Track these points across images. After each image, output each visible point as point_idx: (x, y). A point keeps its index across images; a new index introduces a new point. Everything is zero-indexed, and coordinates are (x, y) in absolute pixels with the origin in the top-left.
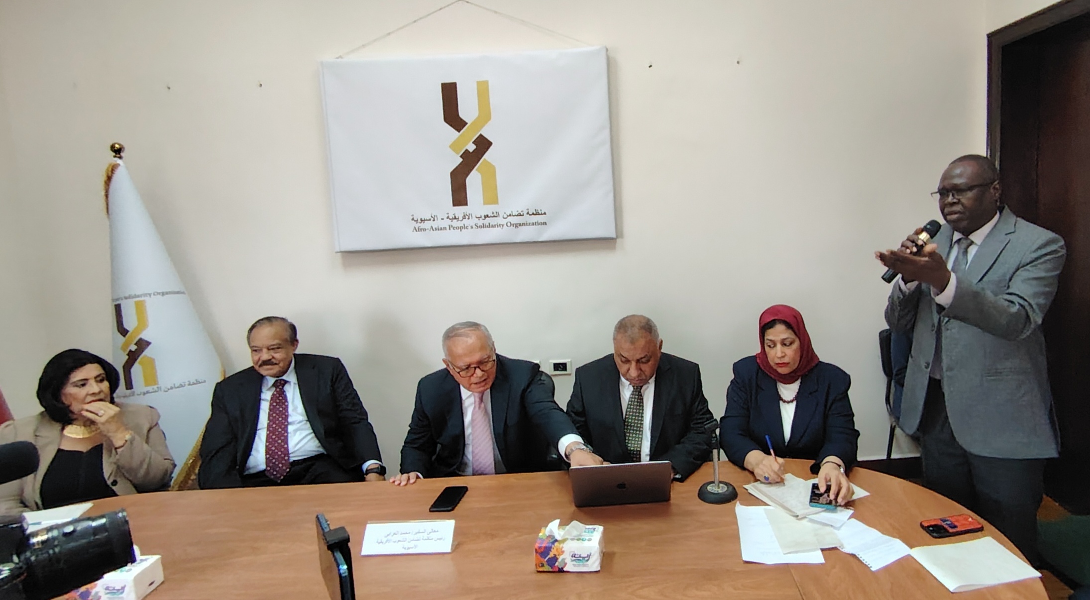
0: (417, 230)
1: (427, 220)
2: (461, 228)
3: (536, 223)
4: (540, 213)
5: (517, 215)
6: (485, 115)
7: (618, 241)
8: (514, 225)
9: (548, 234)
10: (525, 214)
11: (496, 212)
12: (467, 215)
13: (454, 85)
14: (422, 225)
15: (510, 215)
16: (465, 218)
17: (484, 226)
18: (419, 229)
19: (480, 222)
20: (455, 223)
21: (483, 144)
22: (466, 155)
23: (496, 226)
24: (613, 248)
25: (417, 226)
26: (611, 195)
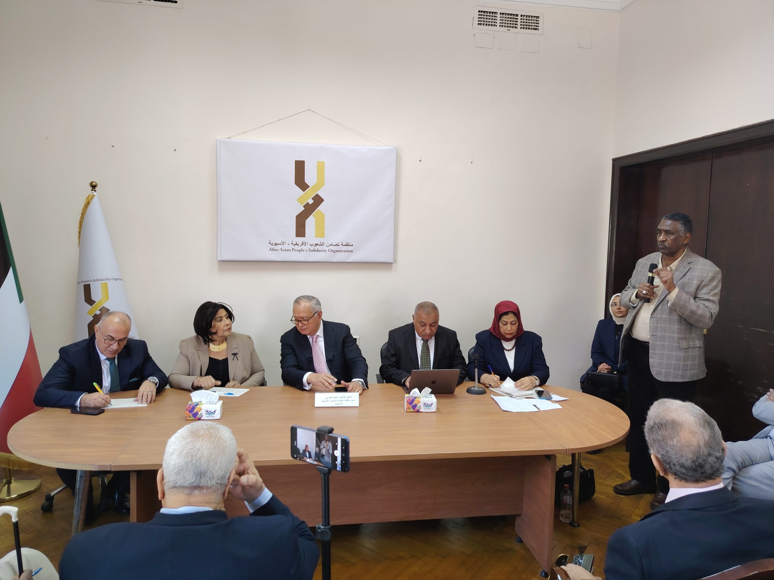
0: (272, 250)
1: (279, 244)
2: (299, 251)
3: (346, 251)
4: (350, 245)
5: (335, 245)
6: (321, 182)
7: (393, 264)
8: (333, 251)
9: (353, 258)
10: (340, 245)
11: (323, 243)
12: (304, 243)
13: (303, 162)
14: (276, 247)
15: (331, 245)
16: (303, 245)
17: (314, 251)
18: (273, 249)
19: (312, 248)
20: (296, 247)
21: (318, 200)
22: (307, 206)
23: (322, 251)
24: (390, 269)
25: (272, 247)
26: (393, 237)
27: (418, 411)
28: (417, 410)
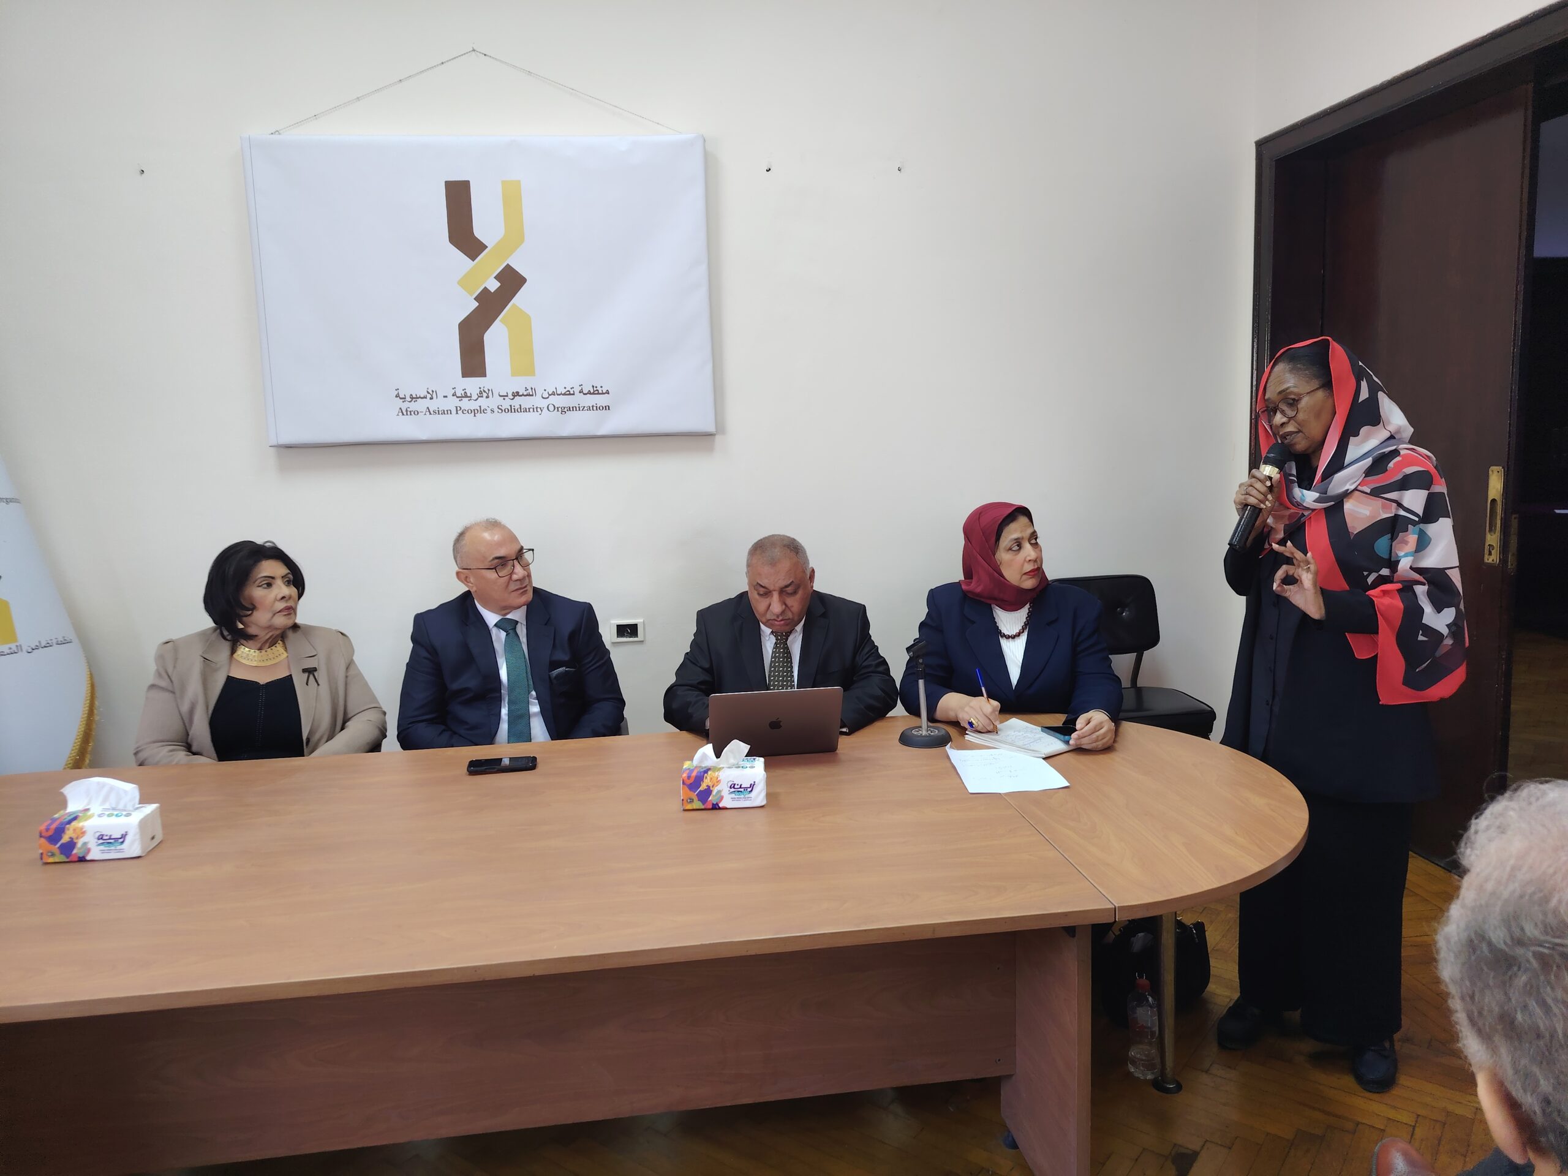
0: (405, 413)
1: (420, 397)
2: (474, 412)
3: (593, 406)
4: (600, 392)
5: (565, 394)
6: (515, 236)
7: (717, 437)
8: (560, 409)
9: (611, 424)
10: (577, 392)
11: (532, 389)
12: (484, 391)
13: (465, 185)
14: (413, 406)
15: (553, 394)
16: (482, 397)
17: (511, 410)
18: (407, 411)
19: (506, 403)
20: (466, 404)
21: (511, 281)
22: (484, 297)
23: (531, 410)
24: (711, 449)
25: (404, 406)
26: (709, 366)
27: (716, 807)
28: (713, 804)
